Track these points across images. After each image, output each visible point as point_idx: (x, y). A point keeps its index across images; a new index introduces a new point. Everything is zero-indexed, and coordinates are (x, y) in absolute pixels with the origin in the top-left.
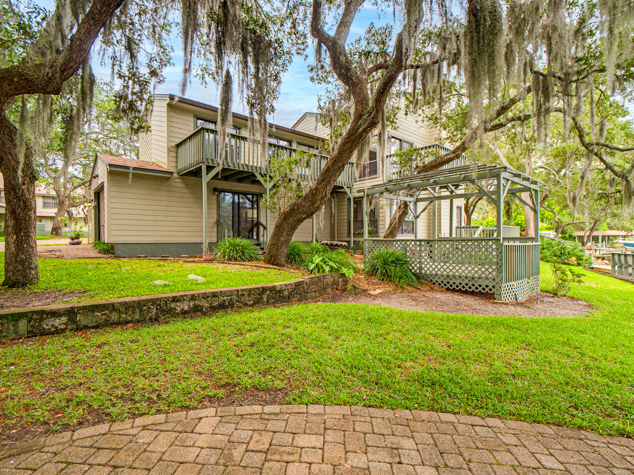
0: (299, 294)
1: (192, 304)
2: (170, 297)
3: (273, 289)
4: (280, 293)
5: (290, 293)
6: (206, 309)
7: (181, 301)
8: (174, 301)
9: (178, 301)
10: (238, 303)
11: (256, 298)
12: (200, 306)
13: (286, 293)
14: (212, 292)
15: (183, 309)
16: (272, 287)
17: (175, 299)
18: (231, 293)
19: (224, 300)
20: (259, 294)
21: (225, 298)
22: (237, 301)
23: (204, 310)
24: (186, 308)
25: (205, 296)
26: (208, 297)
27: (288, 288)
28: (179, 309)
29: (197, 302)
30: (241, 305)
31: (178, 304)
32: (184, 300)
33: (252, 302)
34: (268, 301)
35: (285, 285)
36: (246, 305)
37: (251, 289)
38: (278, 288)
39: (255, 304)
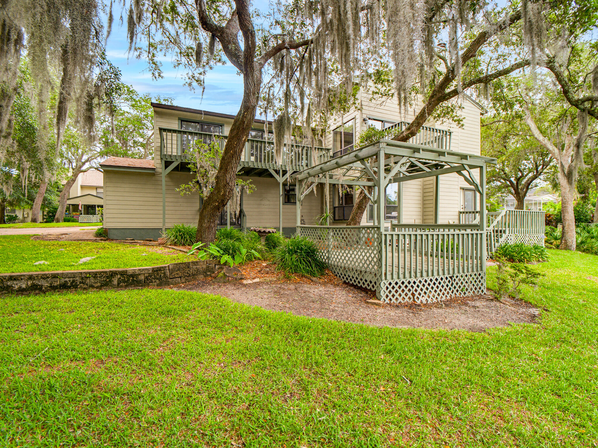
0: (157, 279)
1: (30, 283)
2: (6, 276)
3: (123, 273)
4: (133, 277)
5: (147, 278)
6: (46, 288)
7: (18, 280)
8: (12, 280)
9: (15, 279)
10: (82, 284)
11: (103, 281)
12: (39, 285)
13: (142, 278)
14: (52, 274)
15: (20, 287)
16: (123, 272)
17: (12, 278)
18: (74, 275)
19: (66, 281)
20: (108, 277)
21: (67, 279)
22: (80, 283)
23: (43, 288)
24: (24, 286)
25: (45, 277)
26: (48, 277)
27: (143, 272)
28: (16, 287)
29: (36, 282)
30: (85, 286)
31: (15, 282)
32: (22, 279)
33: (99, 284)
34: (118, 284)
35: (139, 270)
36: (92, 287)
37: (97, 272)
38: (130, 273)
39: (101, 286)
